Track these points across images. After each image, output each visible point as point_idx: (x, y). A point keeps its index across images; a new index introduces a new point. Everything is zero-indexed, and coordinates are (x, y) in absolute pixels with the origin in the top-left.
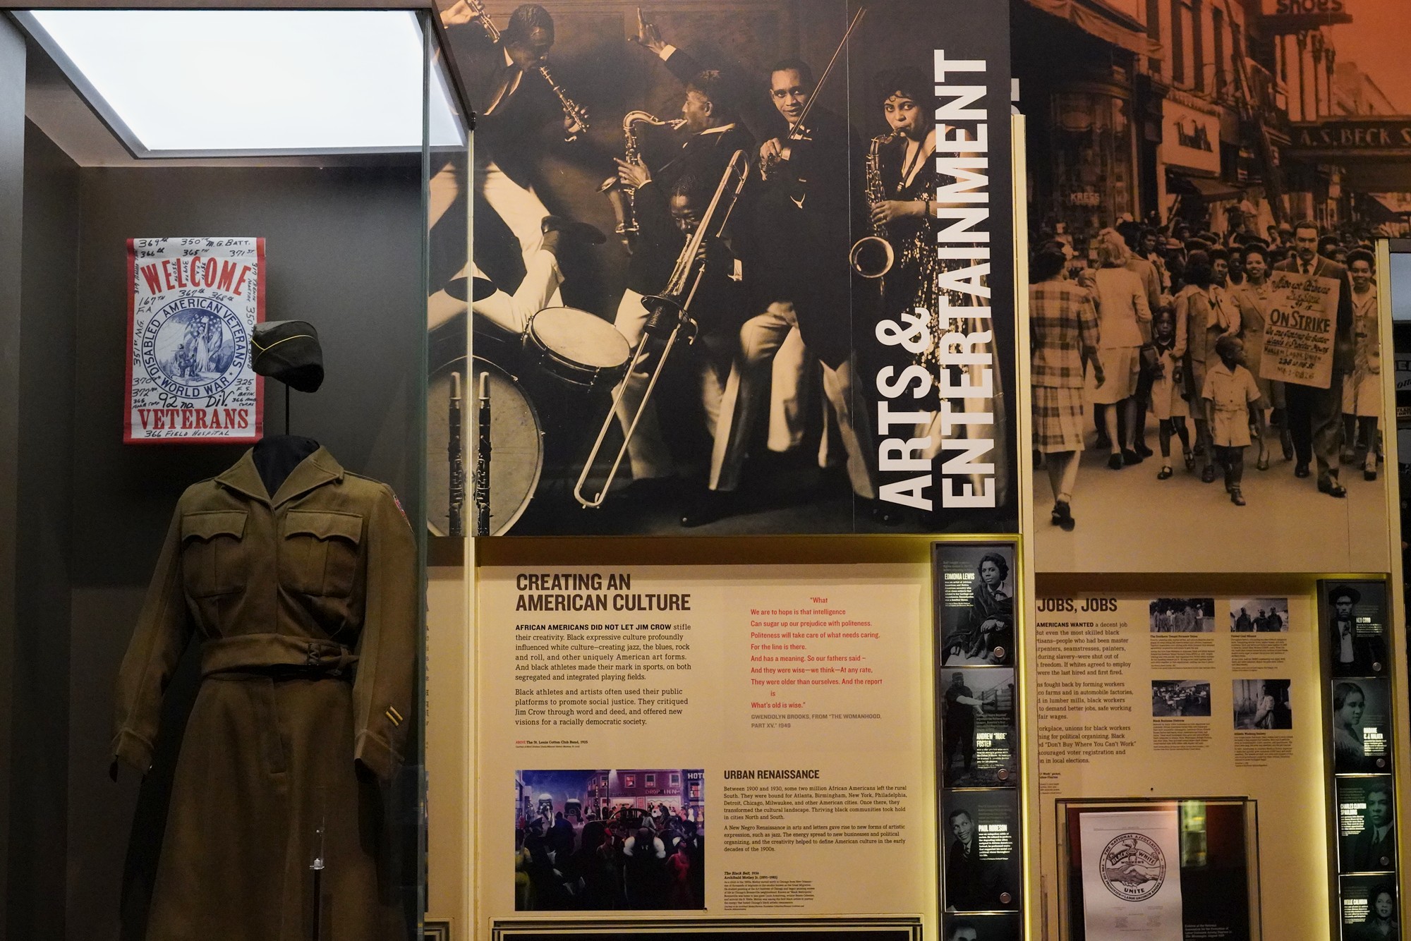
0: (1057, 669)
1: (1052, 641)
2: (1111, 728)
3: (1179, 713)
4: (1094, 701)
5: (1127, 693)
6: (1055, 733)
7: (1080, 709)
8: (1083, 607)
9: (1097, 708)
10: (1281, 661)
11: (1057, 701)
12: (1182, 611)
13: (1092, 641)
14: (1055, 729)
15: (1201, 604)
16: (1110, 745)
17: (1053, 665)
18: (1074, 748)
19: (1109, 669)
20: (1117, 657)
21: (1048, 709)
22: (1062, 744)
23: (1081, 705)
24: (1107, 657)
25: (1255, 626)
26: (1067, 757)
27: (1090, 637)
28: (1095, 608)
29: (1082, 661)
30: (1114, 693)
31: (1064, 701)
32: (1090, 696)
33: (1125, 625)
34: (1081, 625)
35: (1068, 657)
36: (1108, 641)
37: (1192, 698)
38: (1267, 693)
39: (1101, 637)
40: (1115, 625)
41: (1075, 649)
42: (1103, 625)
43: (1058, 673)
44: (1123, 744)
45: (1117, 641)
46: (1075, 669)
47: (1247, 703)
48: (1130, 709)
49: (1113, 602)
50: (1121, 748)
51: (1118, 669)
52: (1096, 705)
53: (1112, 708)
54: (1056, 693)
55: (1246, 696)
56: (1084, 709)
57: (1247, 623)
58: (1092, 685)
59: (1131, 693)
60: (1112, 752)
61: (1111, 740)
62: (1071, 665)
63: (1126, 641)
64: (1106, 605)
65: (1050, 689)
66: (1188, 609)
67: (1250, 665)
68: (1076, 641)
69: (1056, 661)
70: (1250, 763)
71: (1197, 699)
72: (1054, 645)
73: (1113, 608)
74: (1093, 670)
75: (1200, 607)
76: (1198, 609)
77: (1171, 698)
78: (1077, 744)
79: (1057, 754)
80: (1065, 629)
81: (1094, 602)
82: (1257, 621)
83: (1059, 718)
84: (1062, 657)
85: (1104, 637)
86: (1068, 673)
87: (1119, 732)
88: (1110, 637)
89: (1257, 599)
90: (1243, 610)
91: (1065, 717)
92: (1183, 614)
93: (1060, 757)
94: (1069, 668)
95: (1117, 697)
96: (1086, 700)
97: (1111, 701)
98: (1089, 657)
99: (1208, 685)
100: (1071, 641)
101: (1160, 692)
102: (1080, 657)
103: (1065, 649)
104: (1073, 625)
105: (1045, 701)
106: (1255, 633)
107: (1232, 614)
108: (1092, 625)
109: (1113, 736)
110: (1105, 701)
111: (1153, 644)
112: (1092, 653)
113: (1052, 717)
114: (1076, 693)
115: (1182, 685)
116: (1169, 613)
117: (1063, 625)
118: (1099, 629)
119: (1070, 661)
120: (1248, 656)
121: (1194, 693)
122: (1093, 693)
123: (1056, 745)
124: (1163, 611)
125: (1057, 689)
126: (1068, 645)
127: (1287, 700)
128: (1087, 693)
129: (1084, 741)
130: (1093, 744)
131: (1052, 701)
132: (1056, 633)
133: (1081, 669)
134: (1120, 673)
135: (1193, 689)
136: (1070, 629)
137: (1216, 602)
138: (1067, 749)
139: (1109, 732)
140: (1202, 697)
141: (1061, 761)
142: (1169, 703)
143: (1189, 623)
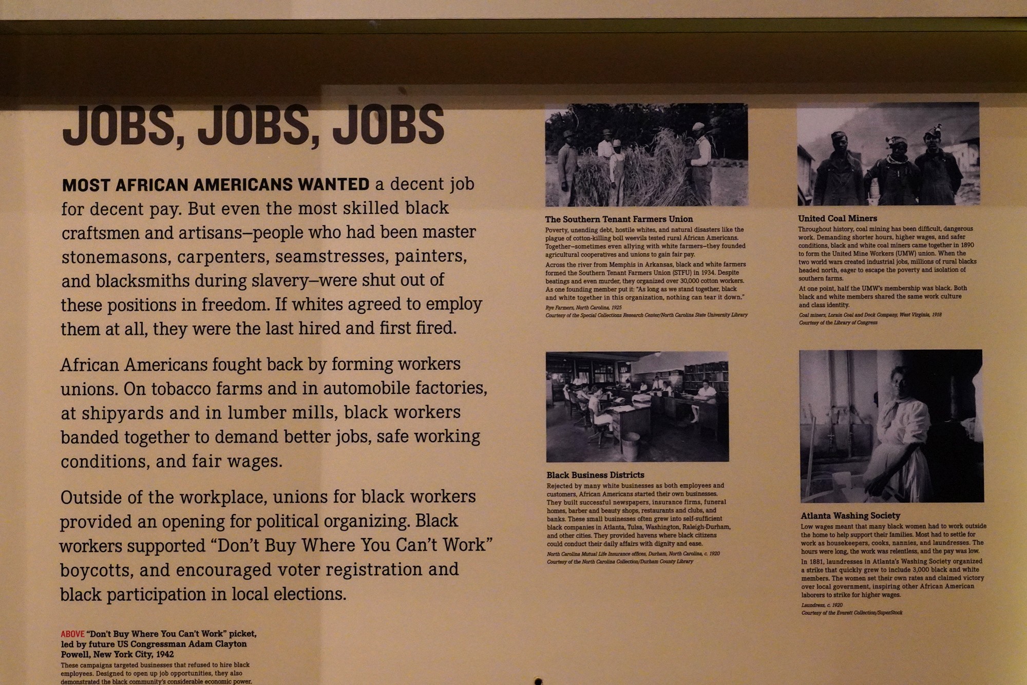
0: (252, 318)
1: (238, 234)
2: (416, 498)
3: (629, 451)
4: (366, 414)
5: (469, 389)
6: (242, 511)
7: (321, 438)
8: (337, 133)
9: (372, 436)
10: (956, 293)
11: (251, 414)
12: (648, 142)
13: (362, 234)
14: (243, 499)
15: (705, 121)
16: (412, 547)
17: (240, 305)
18: (301, 557)
19: (412, 317)
20: (439, 281)
21: (224, 438)
22: (262, 546)
23: (325, 426)
24: (408, 281)
25: (875, 189)
26: (276, 582)
27: (358, 222)
28: (374, 132)
29: (331, 293)
30: (428, 390)
31: (273, 414)
32: (351, 400)
33: (468, 184)
34: (331, 184)
35: (289, 281)
36: (410, 233)
37: (672, 405)
38: (907, 392)
39: (391, 221)
40: (435, 185)
41: (310, 257)
42: (399, 185)
43: (255, 330)
44: (451, 544)
45: (443, 234)
46: (307, 317)
47: (844, 422)
48: (475, 439)
49: (432, 114)
50: (445, 558)
51: (440, 317)
52: (372, 427)
53: (420, 437)
54: (247, 390)
55: (842, 400)
56: (333, 439)
57: (848, 179)
58: (360, 365)
59: (478, 389)
60: (416, 570)
61: (415, 534)
62: (298, 305)
63: (469, 233)
64: (409, 124)
65: (230, 378)
66: (665, 136)
67: (856, 306)
68: (314, 233)
69: (252, 294)
70: (849, 604)
71: (685, 410)
72: (245, 245)
73: (431, 133)
74: (364, 320)
75: (704, 132)
76: (696, 136)
77: (605, 406)
78: (309, 545)
79: (247, 573)
80: (281, 197)
81: (373, 115)
82: (880, 170)
83: (255, 464)
84: (269, 282)
85: (402, 220)
86: (287, 329)
87: (439, 510)
88: (420, 222)
89: (884, 105)
90: (838, 140)
91: (274, 463)
92: (650, 151)
93: (257, 583)
94: (291, 316)
95: (437, 401)
96: (339, 412)
97: (417, 413)
98: (353, 281)
99: (723, 367)
100: (297, 234)
101: (572, 388)
102: (325, 281)
103: (280, 258)
104: (305, 184)
105: (216, 414)
106: (873, 208)
107: (803, 154)
108: (364, 184)
109: (423, 520)
110: (400, 413)
111: (554, 245)
112: (360, 270)
113: (233, 462)
114: (312, 390)
115: (641, 367)
116: (605, 148)
117: (276, 184)
118: (387, 197)
119: (294, 294)
120: (849, 280)
121: (677, 392)
122: (363, 389)
123: (242, 547)
124: (587, 143)
125: (251, 378)
126: (292, 246)
127: (972, 413)
128: (343, 389)
129: (332, 535)
130: (360, 546)
131: (234, 414)
132: (254, 210)
133: (328, 317)
134: (446, 329)
135: (675, 379)
136: (296, 197)
137: (751, 112)
138: (278, 559)
139: (409, 510)
140: (703, 405)
141: (260, 596)
142: (600, 420)
143: (667, 178)
